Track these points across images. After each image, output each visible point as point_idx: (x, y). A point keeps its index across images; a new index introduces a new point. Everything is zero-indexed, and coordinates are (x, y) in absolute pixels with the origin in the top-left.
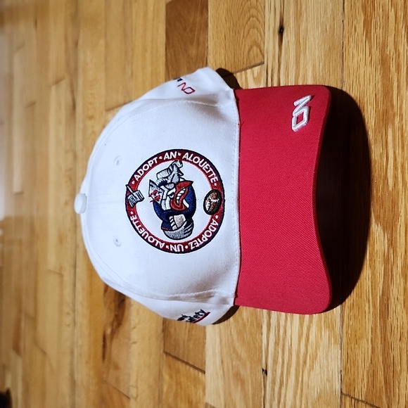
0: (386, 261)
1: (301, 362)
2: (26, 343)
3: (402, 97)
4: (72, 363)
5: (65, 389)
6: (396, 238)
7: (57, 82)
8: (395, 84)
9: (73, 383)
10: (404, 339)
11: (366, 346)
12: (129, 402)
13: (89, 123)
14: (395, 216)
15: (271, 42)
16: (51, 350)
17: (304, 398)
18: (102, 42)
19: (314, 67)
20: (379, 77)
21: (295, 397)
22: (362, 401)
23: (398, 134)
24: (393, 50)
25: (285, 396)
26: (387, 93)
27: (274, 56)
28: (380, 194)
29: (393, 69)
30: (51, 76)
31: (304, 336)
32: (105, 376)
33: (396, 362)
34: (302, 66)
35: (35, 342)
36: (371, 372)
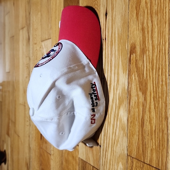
0: (143, 106)
1: (113, 143)
2: (12, 132)
3: (149, 43)
4: (29, 140)
5: (27, 150)
6: (147, 97)
7: (23, 28)
8: (147, 38)
9: (30, 148)
10: (149, 135)
11: (136, 137)
12: (51, 156)
13: (35, 46)
14: (147, 89)
15: (103, 19)
16: (21, 135)
17: (114, 157)
18: (40, 13)
19: (118, 29)
20: (141, 35)
21: (111, 156)
22: (135, 158)
23: (148, 58)
24: (146, 25)
25: (108, 155)
26: (144, 42)
27: (104, 24)
28: (141, 80)
29: (146, 33)
30: (20, 26)
31: (114, 133)
32: (41, 146)
33: (146, 144)
34: (114, 29)
35: (15, 132)
36: (138, 147)
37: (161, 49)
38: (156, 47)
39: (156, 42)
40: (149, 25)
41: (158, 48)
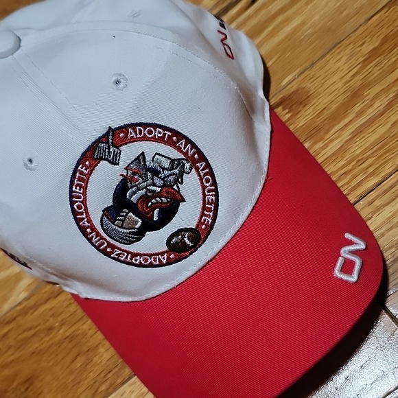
8: (346, 121)
20: (341, 100)
24: (371, 96)
26: (335, 118)
29: (357, 108)
37: (354, 172)
38: (348, 156)
39: (356, 149)
40: (377, 104)
41: (349, 163)
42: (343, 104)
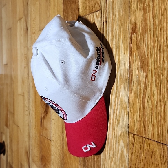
0: (145, 83)
1: (114, 122)
2: (10, 123)
3: (151, 22)
4: (29, 129)
5: (26, 139)
6: (148, 75)
7: (20, 19)
8: (148, 17)
9: (29, 136)
10: (150, 111)
11: (137, 114)
12: (51, 142)
13: (33, 35)
14: (148, 66)
15: (103, 2)
16: (20, 124)
17: (115, 135)
18: (38, 3)
19: (119, 11)
20: (142, 15)
21: (112, 135)
22: (136, 135)
23: (149, 36)
24: (147, 4)
25: (109, 135)
26: (145, 21)
27: (104, 7)
28: (142, 59)
29: (147, 11)
30: (18, 17)
31: (115, 113)
32: (41, 133)
33: (148, 120)
34: (114, 11)
35: (14, 122)
36: (139, 124)
37: (162, 26)
38: (157, 24)
39: (157, 20)
40: (150, 4)
41: (159, 25)
42: (144, 15)
